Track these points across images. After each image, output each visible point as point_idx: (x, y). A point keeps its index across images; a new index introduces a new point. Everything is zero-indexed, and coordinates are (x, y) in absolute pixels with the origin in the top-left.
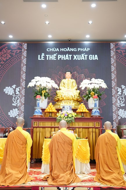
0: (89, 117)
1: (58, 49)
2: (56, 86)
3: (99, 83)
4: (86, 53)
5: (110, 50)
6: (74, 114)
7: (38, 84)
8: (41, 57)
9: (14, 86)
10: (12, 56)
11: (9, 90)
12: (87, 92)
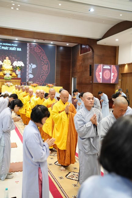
0: (16, 78)
1: (1, 44)
4: (16, 47)
5: (27, 46)
6: (11, 77)
12: (16, 67)
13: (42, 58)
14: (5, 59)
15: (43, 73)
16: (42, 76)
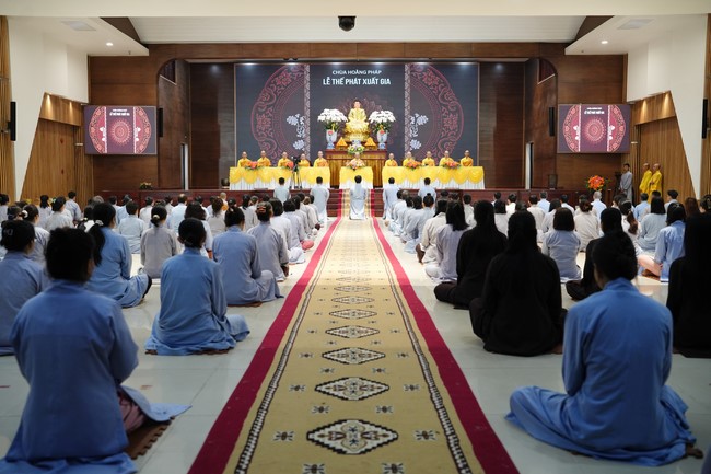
0: (376, 150)
1: (345, 72)
2: (344, 118)
3: (387, 116)
4: (377, 76)
5: (405, 72)
6: (363, 148)
7: (328, 118)
8: (326, 82)
9: (298, 116)
10: (293, 80)
11: (292, 120)
12: (376, 124)
13: (443, 97)
14: (353, 107)
15: (446, 136)
16: (444, 142)
